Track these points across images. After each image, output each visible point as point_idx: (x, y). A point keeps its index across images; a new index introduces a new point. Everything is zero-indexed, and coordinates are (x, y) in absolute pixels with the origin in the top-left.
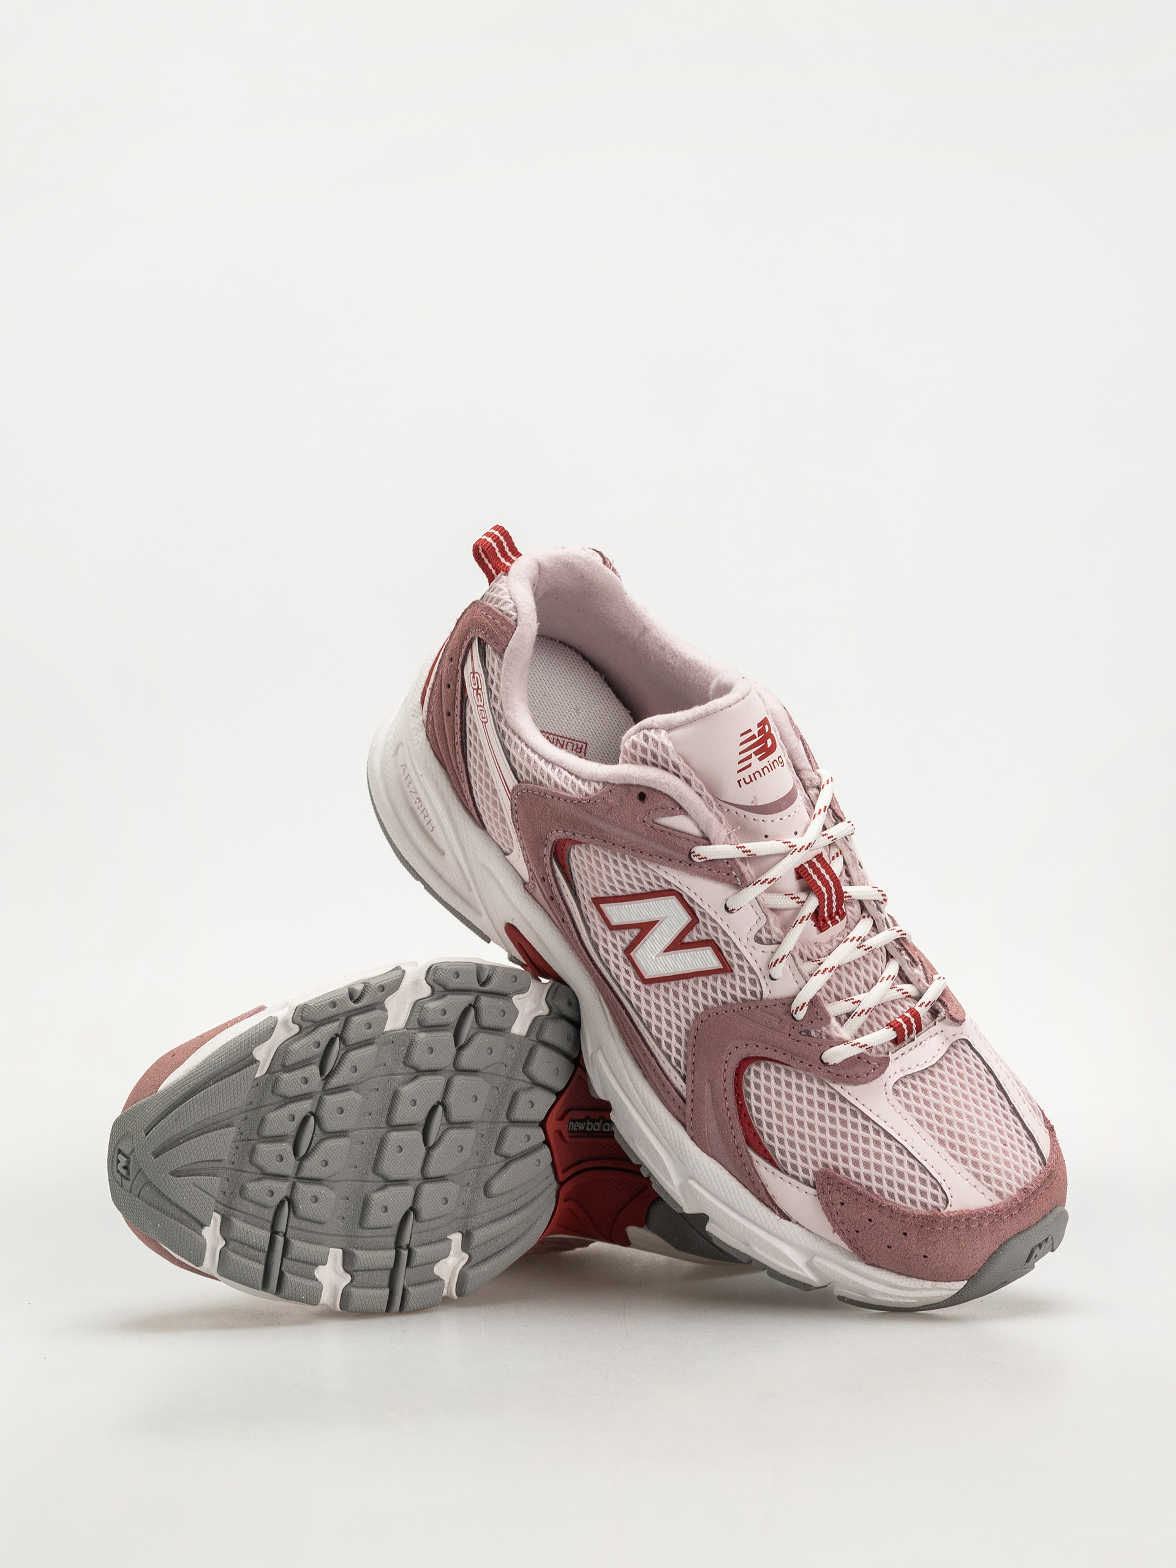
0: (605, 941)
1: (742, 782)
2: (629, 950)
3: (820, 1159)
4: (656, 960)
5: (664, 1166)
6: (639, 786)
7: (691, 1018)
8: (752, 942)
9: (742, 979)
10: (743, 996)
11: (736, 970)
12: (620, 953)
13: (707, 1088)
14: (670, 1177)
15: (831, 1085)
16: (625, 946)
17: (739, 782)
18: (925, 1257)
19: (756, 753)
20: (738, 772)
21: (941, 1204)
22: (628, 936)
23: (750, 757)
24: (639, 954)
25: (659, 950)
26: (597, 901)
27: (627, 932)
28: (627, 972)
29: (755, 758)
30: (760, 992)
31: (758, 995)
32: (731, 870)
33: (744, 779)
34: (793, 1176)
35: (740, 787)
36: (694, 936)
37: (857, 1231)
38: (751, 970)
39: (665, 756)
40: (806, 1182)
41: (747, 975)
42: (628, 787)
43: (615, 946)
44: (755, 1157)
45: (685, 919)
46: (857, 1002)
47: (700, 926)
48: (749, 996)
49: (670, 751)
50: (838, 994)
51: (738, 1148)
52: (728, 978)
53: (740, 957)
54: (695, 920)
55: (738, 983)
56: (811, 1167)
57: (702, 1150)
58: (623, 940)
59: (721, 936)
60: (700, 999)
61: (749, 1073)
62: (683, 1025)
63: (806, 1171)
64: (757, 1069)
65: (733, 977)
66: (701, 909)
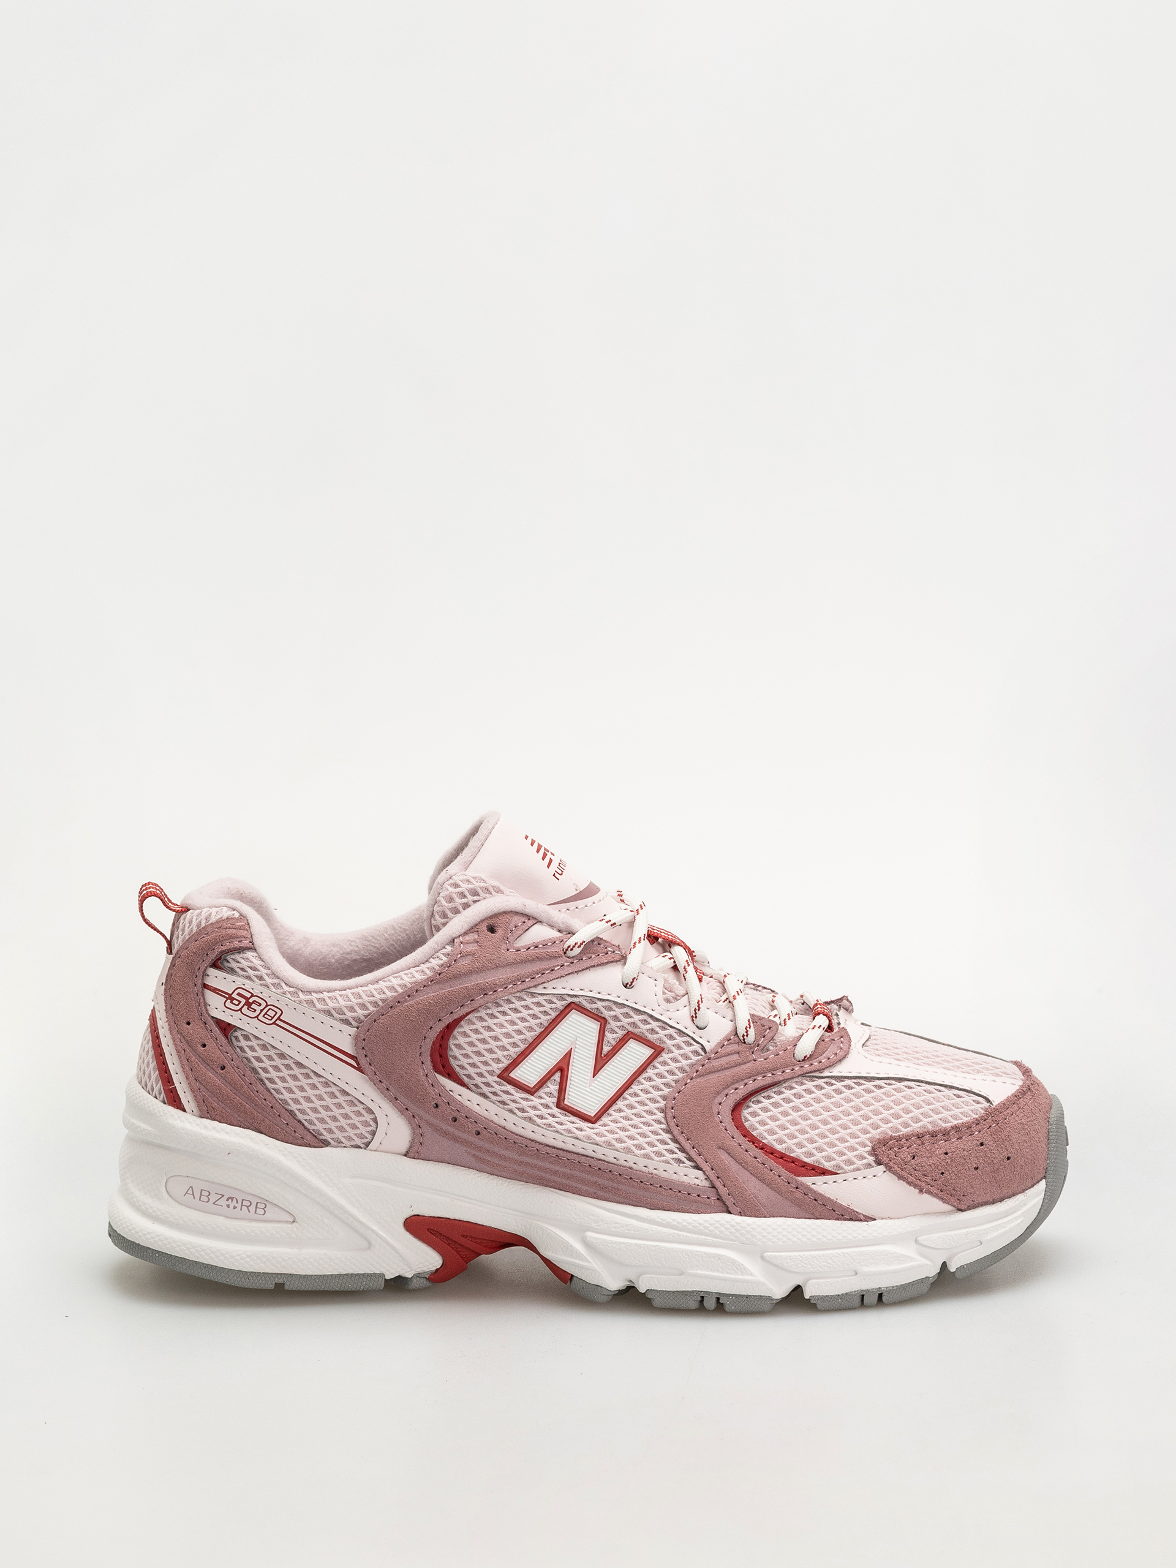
0: (535, 1108)
2: (561, 1103)
3: (864, 1138)
4: (592, 1090)
5: (733, 1262)
6: (482, 921)
7: (660, 1116)
8: (664, 1005)
9: (679, 1047)
10: (689, 1062)
11: (669, 1043)
12: (556, 1111)
13: (724, 1156)
15: (822, 1075)
16: (555, 1100)
17: (554, 875)
18: (1008, 1158)
19: (545, 855)
20: (548, 867)
21: (987, 1105)
22: (552, 1087)
24: (571, 1100)
25: (589, 1078)
26: (505, 1076)
27: (549, 1084)
28: (570, 1123)
30: (702, 1049)
31: (700, 1051)
32: (606, 948)
33: (556, 872)
34: (854, 1170)
35: (558, 880)
36: (611, 1038)
37: (942, 1173)
38: (681, 1033)
39: (482, 885)
40: (869, 1166)
41: (680, 1040)
42: (473, 929)
43: (547, 1106)
44: (808, 1181)
45: (595, 1026)
47: (613, 1024)
48: (695, 1059)
49: (486, 879)
51: (789, 1183)
52: (665, 1056)
53: (665, 1025)
54: (603, 1022)
55: (676, 1053)
56: (863, 1151)
57: (758, 1217)
58: (550, 1095)
59: (636, 1018)
60: (655, 1094)
61: (747, 1120)
62: (657, 1127)
63: (862, 1158)
64: (750, 1110)
65: (670, 1051)
66: (604, 1004)
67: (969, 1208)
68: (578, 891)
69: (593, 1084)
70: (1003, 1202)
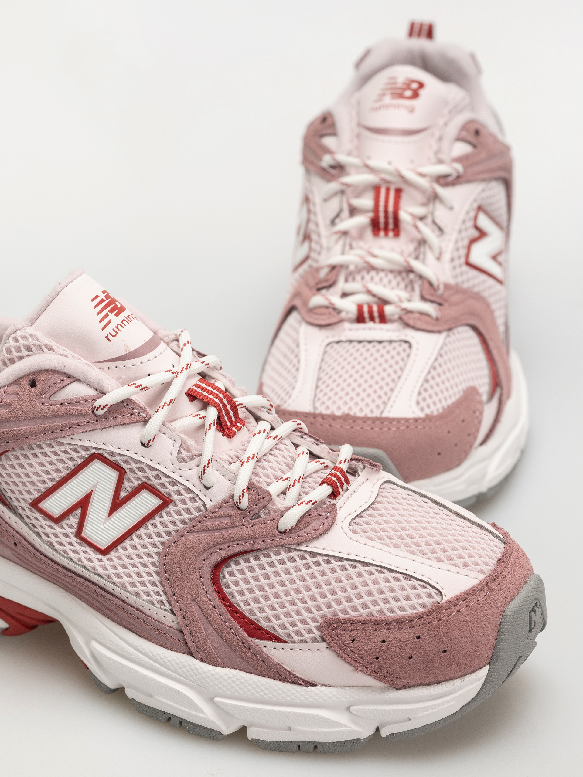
0: (56, 535)
1: (110, 337)
2: (78, 534)
3: (316, 613)
4: (105, 527)
5: (189, 700)
6: (26, 375)
7: (156, 558)
8: (177, 465)
9: (184, 502)
10: (190, 516)
11: (175, 497)
12: (74, 539)
13: (194, 608)
14: (198, 707)
15: (298, 548)
16: (74, 531)
17: (107, 337)
18: (445, 651)
19: (111, 311)
20: (103, 329)
21: (437, 598)
22: (73, 520)
23: (107, 315)
24: (88, 532)
25: (104, 517)
26: (35, 504)
27: (71, 517)
28: (86, 552)
29: (112, 316)
30: (203, 506)
31: (202, 508)
32: (133, 409)
33: (110, 333)
34: (301, 642)
35: (110, 341)
36: (128, 486)
37: (377, 658)
38: (188, 490)
39: (37, 343)
40: (315, 640)
41: (186, 496)
42: (17, 381)
43: (66, 535)
44: (261, 643)
45: (114, 475)
46: (287, 479)
47: (129, 475)
48: (196, 514)
49: (40, 338)
50: (269, 480)
51: (243, 643)
52: (171, 508)
53: (174, 483)
54: (122, 473)
55: (181, 506)
56: (312, 625)
57: (215, 666)
58: (70, 526)
59: (149, 473)
60: (156, 539)
61: (224, 577)
62: (152, 569)
63: (310, 631)
64: (229, 569)
65: (175, 505)
66: (123, 458)
67: (404, 687)
68: (128, 352)
69: (107, 523)
70: (440, 685)
